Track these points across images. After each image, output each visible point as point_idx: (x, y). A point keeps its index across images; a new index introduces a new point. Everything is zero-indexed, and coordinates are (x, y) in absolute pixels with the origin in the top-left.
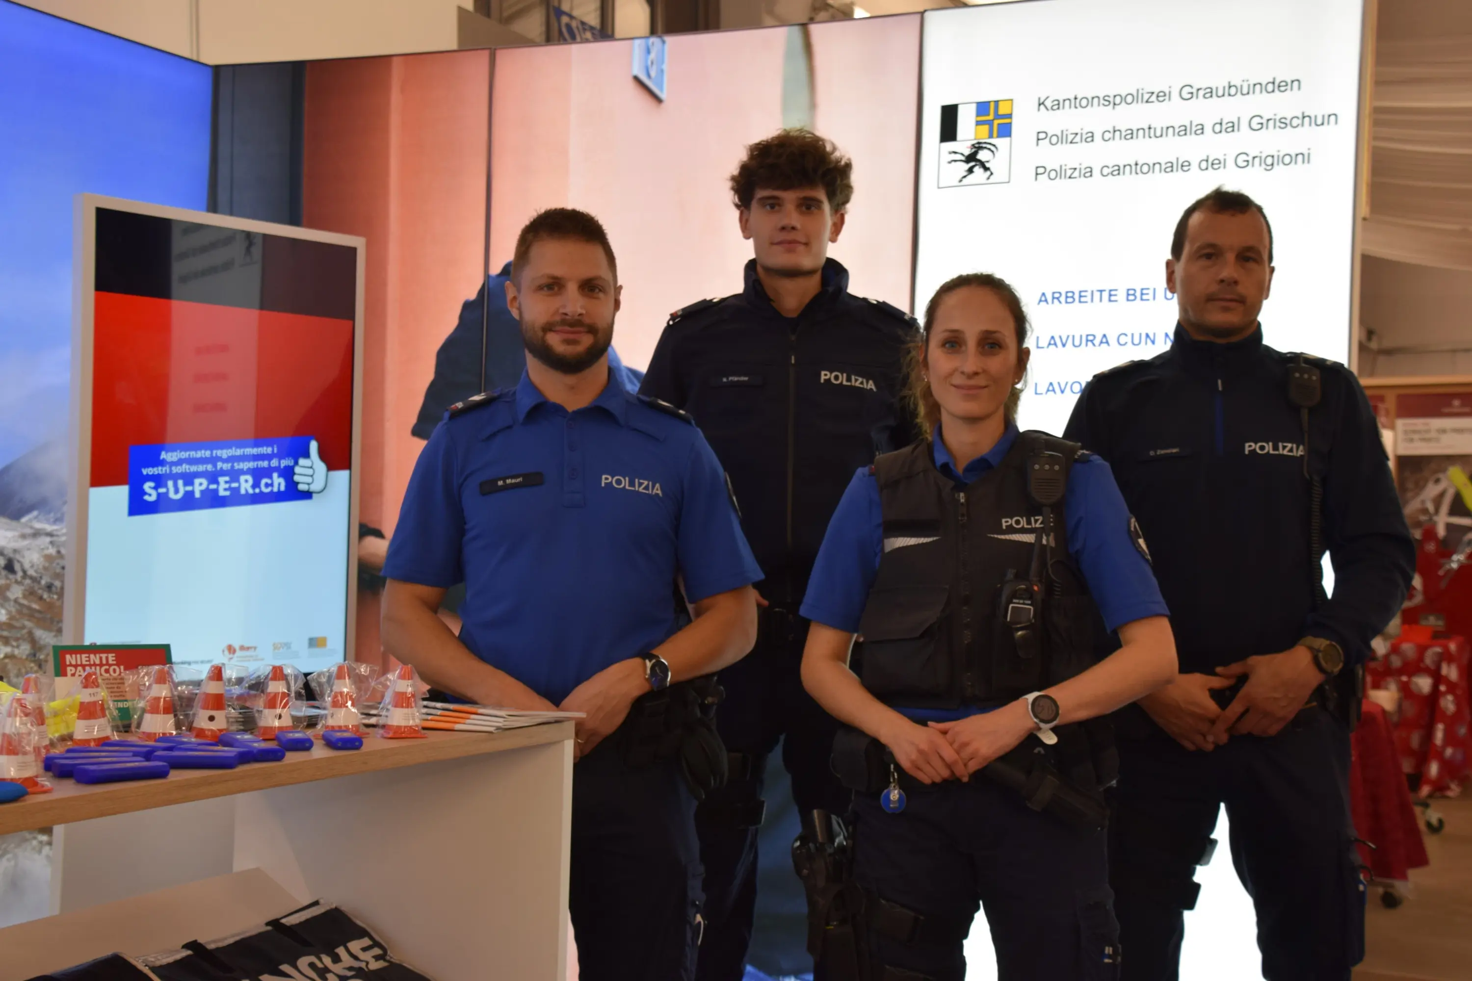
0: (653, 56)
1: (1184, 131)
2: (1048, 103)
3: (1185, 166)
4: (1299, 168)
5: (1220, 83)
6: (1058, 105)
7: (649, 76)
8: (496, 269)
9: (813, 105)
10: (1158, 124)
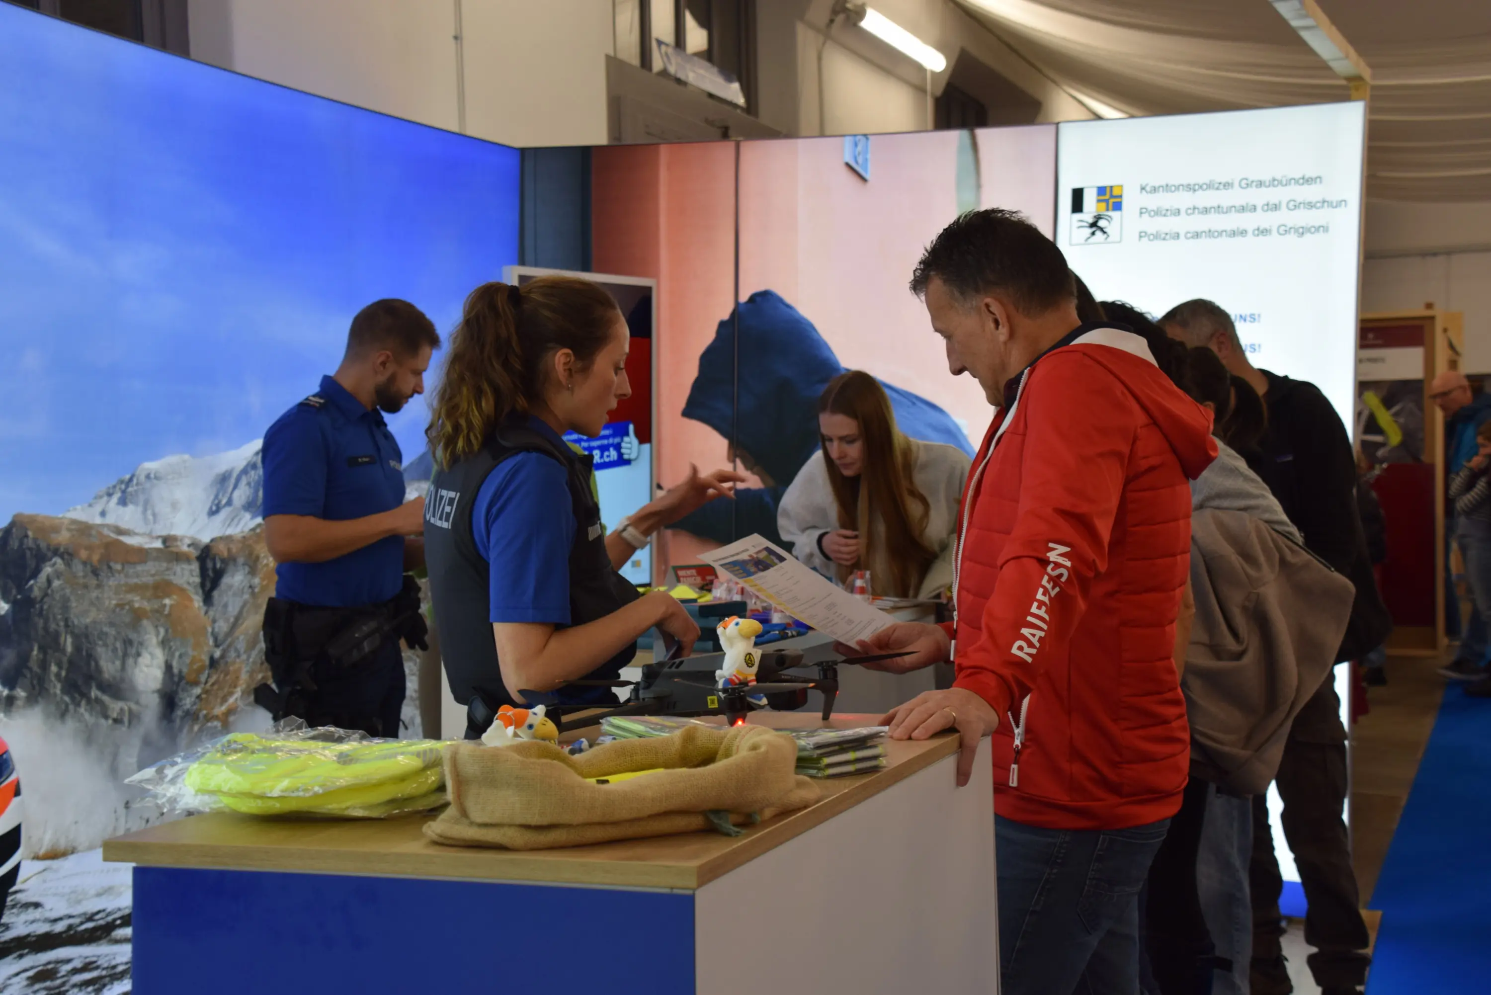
0: (859, 148)
1: (1243, 209)
2: (1148, 189)
3: (1243, 233)
4: (1320, 236)
5: (1266, 178)
6: (1155, 190)
7: (857, 162)
8: (744, 298)
9: (978, 186)
10: (1225, 204)
